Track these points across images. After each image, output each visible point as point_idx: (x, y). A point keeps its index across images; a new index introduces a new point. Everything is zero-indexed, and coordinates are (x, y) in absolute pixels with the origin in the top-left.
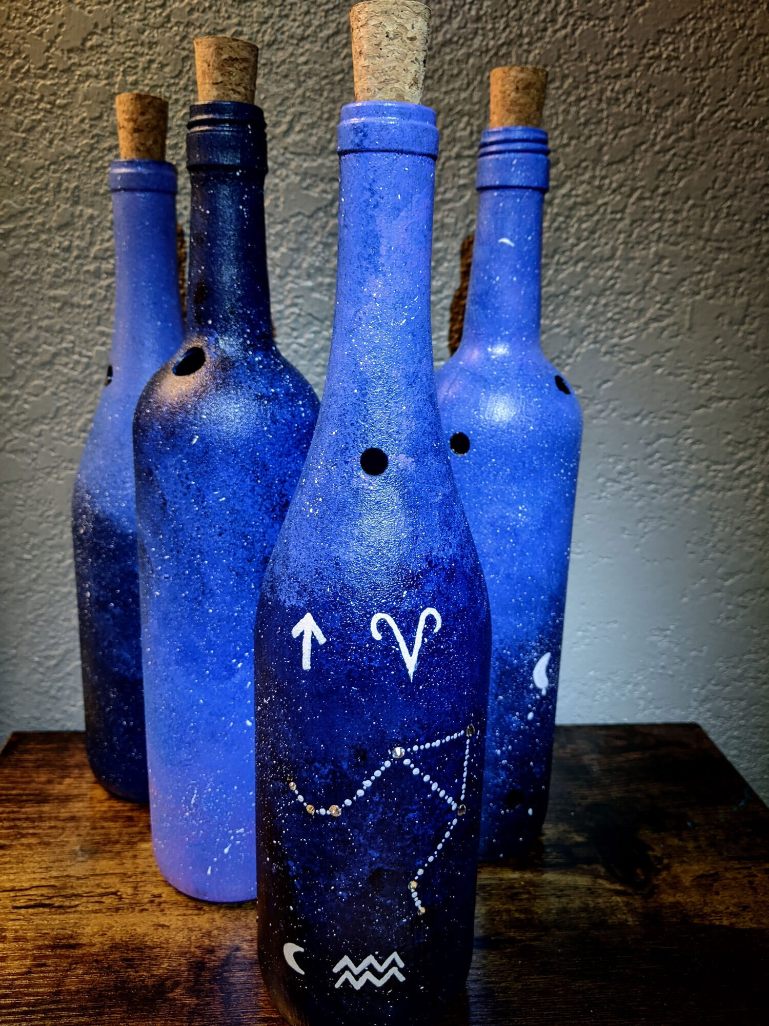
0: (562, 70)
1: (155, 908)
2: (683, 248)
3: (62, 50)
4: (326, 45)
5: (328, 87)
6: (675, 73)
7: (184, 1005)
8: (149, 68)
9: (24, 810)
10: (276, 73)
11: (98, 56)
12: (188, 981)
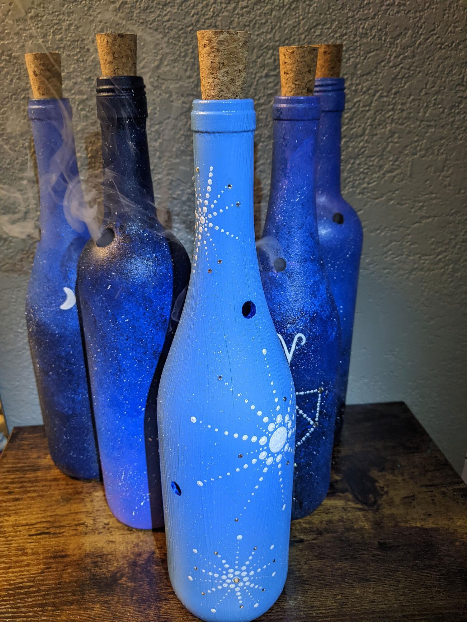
0: (331, 17)
1: (106, 531)
2: (406, 126)
3: (13, 20)
4: (180, 8)
5: (184, 35)
6: (403, 14)
7: (128, 587)
8: (69, 29)
9: (27, 476)
10: (150, 28)
11: (36, 23)
12: (128, 573)
